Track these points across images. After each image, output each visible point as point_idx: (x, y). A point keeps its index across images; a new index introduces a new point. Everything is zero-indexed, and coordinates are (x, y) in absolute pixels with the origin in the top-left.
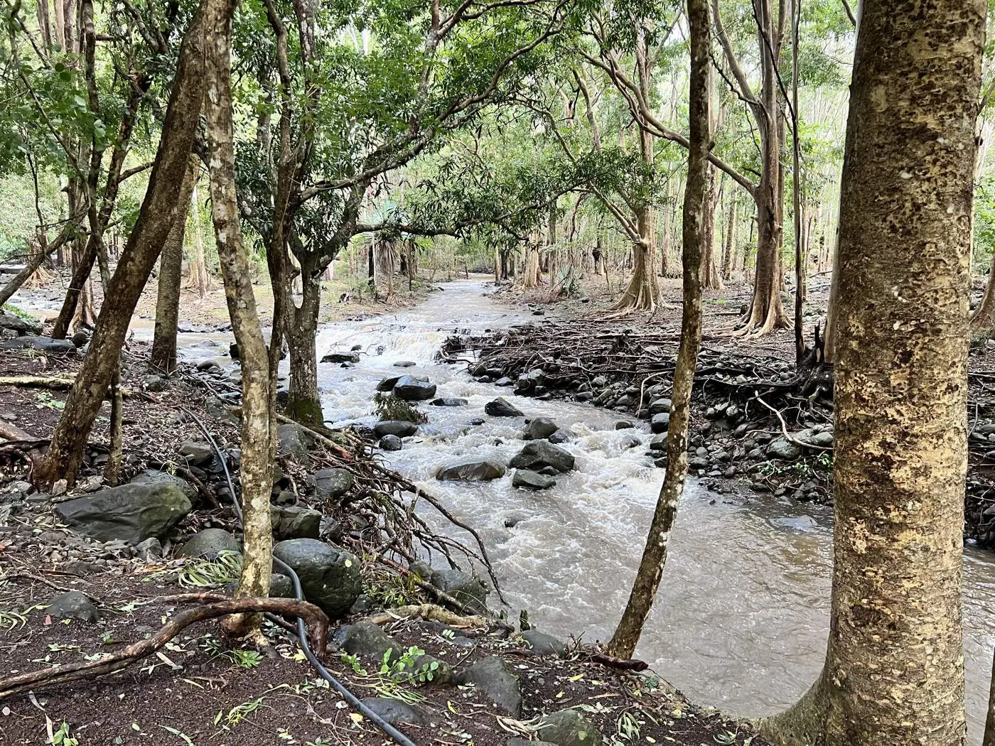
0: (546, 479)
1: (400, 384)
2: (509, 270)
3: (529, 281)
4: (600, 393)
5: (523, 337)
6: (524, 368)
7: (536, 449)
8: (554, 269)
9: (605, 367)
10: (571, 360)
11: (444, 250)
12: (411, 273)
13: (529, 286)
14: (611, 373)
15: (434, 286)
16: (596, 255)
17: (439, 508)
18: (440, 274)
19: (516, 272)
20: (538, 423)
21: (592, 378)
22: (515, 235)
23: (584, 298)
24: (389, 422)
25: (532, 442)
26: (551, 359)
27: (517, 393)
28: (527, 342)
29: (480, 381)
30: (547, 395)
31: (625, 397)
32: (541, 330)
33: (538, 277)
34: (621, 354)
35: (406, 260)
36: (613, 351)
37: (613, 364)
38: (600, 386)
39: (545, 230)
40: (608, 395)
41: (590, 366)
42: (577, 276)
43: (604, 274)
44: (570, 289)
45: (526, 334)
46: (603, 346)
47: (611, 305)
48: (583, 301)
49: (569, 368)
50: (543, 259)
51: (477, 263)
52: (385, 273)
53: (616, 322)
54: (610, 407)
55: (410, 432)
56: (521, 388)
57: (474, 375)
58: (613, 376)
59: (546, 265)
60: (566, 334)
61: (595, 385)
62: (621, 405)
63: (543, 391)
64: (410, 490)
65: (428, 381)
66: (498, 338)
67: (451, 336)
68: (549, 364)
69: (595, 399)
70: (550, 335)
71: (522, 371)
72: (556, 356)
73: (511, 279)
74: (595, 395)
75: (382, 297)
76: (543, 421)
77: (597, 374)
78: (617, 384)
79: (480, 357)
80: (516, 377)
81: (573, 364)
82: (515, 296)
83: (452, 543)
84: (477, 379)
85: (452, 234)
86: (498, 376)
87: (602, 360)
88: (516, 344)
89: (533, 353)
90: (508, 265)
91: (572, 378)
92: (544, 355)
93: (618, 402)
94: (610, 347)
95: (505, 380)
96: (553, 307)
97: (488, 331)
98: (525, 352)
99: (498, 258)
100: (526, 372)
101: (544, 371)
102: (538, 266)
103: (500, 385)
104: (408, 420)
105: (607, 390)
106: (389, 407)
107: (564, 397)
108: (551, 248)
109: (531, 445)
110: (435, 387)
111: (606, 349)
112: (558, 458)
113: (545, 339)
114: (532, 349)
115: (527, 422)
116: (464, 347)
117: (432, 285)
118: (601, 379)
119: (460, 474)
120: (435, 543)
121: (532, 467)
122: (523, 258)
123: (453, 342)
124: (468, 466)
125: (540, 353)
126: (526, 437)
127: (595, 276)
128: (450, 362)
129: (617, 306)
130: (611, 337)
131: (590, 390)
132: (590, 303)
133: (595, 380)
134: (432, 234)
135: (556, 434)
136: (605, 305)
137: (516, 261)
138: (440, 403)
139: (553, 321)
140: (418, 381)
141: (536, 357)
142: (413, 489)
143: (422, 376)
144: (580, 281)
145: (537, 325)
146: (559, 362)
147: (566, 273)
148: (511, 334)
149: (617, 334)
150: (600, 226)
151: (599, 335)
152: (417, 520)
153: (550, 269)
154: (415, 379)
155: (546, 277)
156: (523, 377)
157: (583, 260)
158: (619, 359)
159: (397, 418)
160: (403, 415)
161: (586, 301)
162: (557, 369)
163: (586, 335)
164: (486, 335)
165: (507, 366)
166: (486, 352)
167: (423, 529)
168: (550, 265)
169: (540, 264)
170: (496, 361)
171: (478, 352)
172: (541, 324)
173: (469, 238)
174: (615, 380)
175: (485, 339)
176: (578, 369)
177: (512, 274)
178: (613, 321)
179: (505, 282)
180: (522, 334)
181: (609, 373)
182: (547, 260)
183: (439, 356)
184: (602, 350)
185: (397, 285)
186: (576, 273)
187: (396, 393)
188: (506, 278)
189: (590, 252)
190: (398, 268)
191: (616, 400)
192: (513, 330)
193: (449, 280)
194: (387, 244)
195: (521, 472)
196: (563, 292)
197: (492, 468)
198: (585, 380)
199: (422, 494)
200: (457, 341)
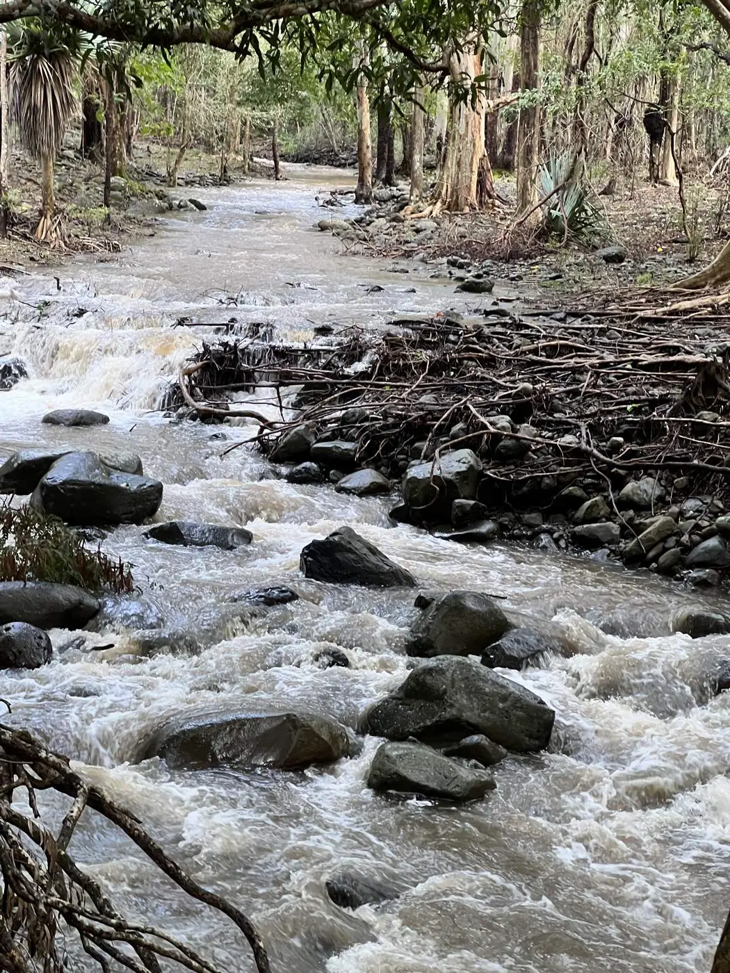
0: (466, 772)
1: (57, 475)
2: (398, 156)
3: (455, 191)
4: (640, 529)
5: (425, 355)
6: (424, 446)
7: (442, 684)
8: (527, 161)
9: (656, 450)
10: (565, 428)
11: (211, 91)
12: (112, 155)
13: (453, 206)
14: (675, 470)
15: (179, 194)
16: (656, 125)
17: (145, 843)
18: (197, 162)
19: (417, 166)
20: (454, 606)
21: (619, 483)
22: (408, 53)
23: (612, 250)
24: (15, 585)
25: (431, 662)
26: (504, 421)
27: (397, 516)
28: (437, 368)
29: (292, 479)
30: (486, 527)
31: (713, 542)
32: (480, 336)
33: (481, 183)
34: (707, 417)
35: (101, 116)
36: (686, 407)
37: (684, 444)
38: (641, 507)
39: (507, 46)
40: (666, 534)
41: (616, 448)
42: (596, 183)
43: (674, 182)
44: (573, 220)
45: (433, 346)
46: (657, 392)
47: (689, 273)
48: (609, 259)
49: (556, 451)
50: (501, 129)
51: (307, 136)
52: (34, 150)
53: (701, 321)
54: (668, 572)
55: (79, 617)
56: (410, 501)
57: (277, 459)
58: (681, 480)
59: (509, 147)
60: (552, 351)
61: (626, 504)
62: (701, 565)
63: (476, 516)
64: (60, 788)
65: (139, 470)
66: (353, 352)
67: (215, 340)
68: (496, 438)
69: (627, 545)
70: (504, 352)
71: (416, 454)
72: (520, 410)
73: (403, 185)
74: (625, 533)
75: (24, 221)
76: (470, 604)
77: (635, 472)
78: (691, 504)
79: (296, 406)
80: (398, 471)
81: (568, 438)
82: (410, 236)
83: (168, 948)
84: (284, 470)
85: (226, 44)
86: (348, 464)
87: (650, 431)
88: (403, 372)
89: (452, 403)
90: (398, 144)
91: (562, 481)
92: (487, 409)
93: (693, 555)
94: (677, 393)
95: (365, 477)
96: (519, 271)
97: (324, 331)
98: (426, 399)
99: (368, 121)
100: (429, 458)
101: (482, 455)
102: (481, 149)
103: (348, 491)
104: (73, 581)
105: (660, 519)
106: (21, 543)
107: (534, 537)
108: (523, 99)
109: (429, 671)
110: (158, 490)
111: (664, 400)
112: (506, 712)
113: (489, 362)
114: (452, 389)
115: (422, 603)
116: (250, 375)
117: (172, 192)
118: (645, 487)
119: (217, 746)
120: (128, 950)
121: (428, 736)
122: (441, 126)
123: (220, 359)
124: (241, 723)
125: (472, 403)
126: (416, 648)
127: (648, 189)
128: (206, 417)
129: (706, 277)
130: (683, 366)
131: (610, 517)
132: (627, 264)
133: (629, 488)
134: (163, 40)
135: (505, 642)
136: (675, 271)
137: (421, 133)
138: (171, 534)
139: (516, 310)
140: (109, 468)
141: (461, 414)
142: (69, 784)
143: (124, 456)
144: (604, 201)
145: (469, 320)
146: (526, 430)
147: (563, 174)
148: (392, 342)
149: (698, 358)
150: (667, 42)
151: (647, 358)
152: (76, 876)
153: (517, 159)
154: (101, 463)
155: (503, 184)
156: (419, 470)
157: (617, 140)
158: (699, 430)
159: (40, 575)
160: (60, 566)
161: (618, 258)
162: (520, 452)
163: (610, 358)
164: (318, 343)
165: (375, 437)
166: (313, 393)
167: (89, 907)
168: (519, 150)
169: (490, 144)
170: (342, 420)
171: (291, 393)
172: (480, 320)
173: (275, 60)
174: (685, 493)
175: (312, 355)
176: (578, 455)
177: (406, 169)
178: (693, 320)
179: (385, 192)
180: (423, 344)
181: (669, 469)
182: (510, 133)
183: (175, 399)
184: (653, 403)
185: (68, 190)
186: (594, 177)
187: (45, 500)
188: (388, 182)
189: (638, 114)
190: (75, 137)
191: (687, 549)
192: (399, 331)
193: (223, 180)
194: (44, 66)
195: (395, 749)
196: (550, 228)
197: (310, 733)
198: (599, 489)
199: (95, 800)
200: (231, 354)
